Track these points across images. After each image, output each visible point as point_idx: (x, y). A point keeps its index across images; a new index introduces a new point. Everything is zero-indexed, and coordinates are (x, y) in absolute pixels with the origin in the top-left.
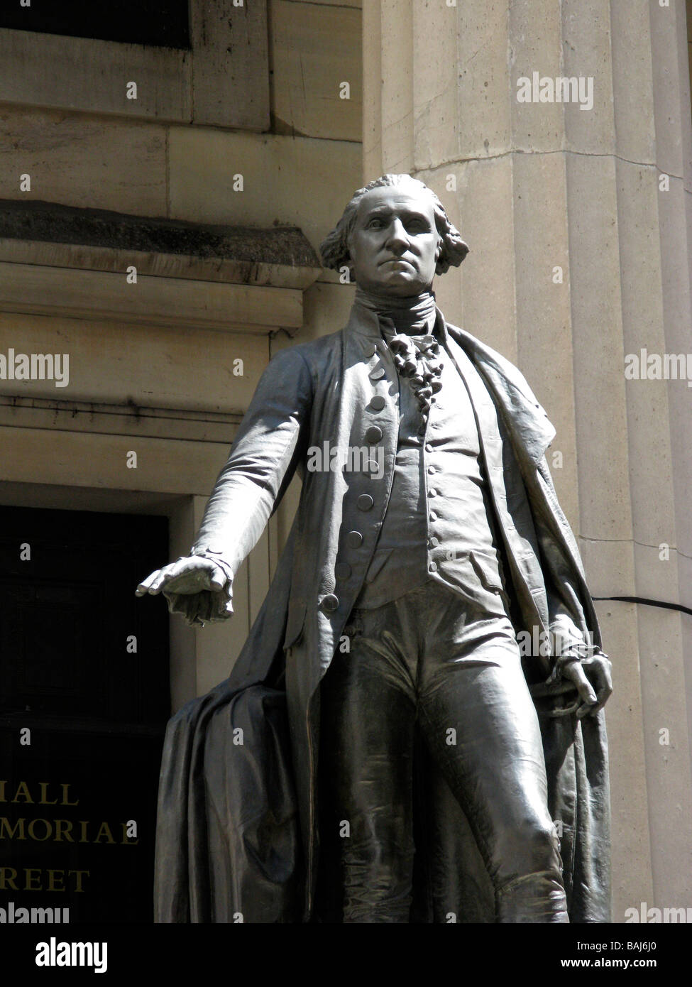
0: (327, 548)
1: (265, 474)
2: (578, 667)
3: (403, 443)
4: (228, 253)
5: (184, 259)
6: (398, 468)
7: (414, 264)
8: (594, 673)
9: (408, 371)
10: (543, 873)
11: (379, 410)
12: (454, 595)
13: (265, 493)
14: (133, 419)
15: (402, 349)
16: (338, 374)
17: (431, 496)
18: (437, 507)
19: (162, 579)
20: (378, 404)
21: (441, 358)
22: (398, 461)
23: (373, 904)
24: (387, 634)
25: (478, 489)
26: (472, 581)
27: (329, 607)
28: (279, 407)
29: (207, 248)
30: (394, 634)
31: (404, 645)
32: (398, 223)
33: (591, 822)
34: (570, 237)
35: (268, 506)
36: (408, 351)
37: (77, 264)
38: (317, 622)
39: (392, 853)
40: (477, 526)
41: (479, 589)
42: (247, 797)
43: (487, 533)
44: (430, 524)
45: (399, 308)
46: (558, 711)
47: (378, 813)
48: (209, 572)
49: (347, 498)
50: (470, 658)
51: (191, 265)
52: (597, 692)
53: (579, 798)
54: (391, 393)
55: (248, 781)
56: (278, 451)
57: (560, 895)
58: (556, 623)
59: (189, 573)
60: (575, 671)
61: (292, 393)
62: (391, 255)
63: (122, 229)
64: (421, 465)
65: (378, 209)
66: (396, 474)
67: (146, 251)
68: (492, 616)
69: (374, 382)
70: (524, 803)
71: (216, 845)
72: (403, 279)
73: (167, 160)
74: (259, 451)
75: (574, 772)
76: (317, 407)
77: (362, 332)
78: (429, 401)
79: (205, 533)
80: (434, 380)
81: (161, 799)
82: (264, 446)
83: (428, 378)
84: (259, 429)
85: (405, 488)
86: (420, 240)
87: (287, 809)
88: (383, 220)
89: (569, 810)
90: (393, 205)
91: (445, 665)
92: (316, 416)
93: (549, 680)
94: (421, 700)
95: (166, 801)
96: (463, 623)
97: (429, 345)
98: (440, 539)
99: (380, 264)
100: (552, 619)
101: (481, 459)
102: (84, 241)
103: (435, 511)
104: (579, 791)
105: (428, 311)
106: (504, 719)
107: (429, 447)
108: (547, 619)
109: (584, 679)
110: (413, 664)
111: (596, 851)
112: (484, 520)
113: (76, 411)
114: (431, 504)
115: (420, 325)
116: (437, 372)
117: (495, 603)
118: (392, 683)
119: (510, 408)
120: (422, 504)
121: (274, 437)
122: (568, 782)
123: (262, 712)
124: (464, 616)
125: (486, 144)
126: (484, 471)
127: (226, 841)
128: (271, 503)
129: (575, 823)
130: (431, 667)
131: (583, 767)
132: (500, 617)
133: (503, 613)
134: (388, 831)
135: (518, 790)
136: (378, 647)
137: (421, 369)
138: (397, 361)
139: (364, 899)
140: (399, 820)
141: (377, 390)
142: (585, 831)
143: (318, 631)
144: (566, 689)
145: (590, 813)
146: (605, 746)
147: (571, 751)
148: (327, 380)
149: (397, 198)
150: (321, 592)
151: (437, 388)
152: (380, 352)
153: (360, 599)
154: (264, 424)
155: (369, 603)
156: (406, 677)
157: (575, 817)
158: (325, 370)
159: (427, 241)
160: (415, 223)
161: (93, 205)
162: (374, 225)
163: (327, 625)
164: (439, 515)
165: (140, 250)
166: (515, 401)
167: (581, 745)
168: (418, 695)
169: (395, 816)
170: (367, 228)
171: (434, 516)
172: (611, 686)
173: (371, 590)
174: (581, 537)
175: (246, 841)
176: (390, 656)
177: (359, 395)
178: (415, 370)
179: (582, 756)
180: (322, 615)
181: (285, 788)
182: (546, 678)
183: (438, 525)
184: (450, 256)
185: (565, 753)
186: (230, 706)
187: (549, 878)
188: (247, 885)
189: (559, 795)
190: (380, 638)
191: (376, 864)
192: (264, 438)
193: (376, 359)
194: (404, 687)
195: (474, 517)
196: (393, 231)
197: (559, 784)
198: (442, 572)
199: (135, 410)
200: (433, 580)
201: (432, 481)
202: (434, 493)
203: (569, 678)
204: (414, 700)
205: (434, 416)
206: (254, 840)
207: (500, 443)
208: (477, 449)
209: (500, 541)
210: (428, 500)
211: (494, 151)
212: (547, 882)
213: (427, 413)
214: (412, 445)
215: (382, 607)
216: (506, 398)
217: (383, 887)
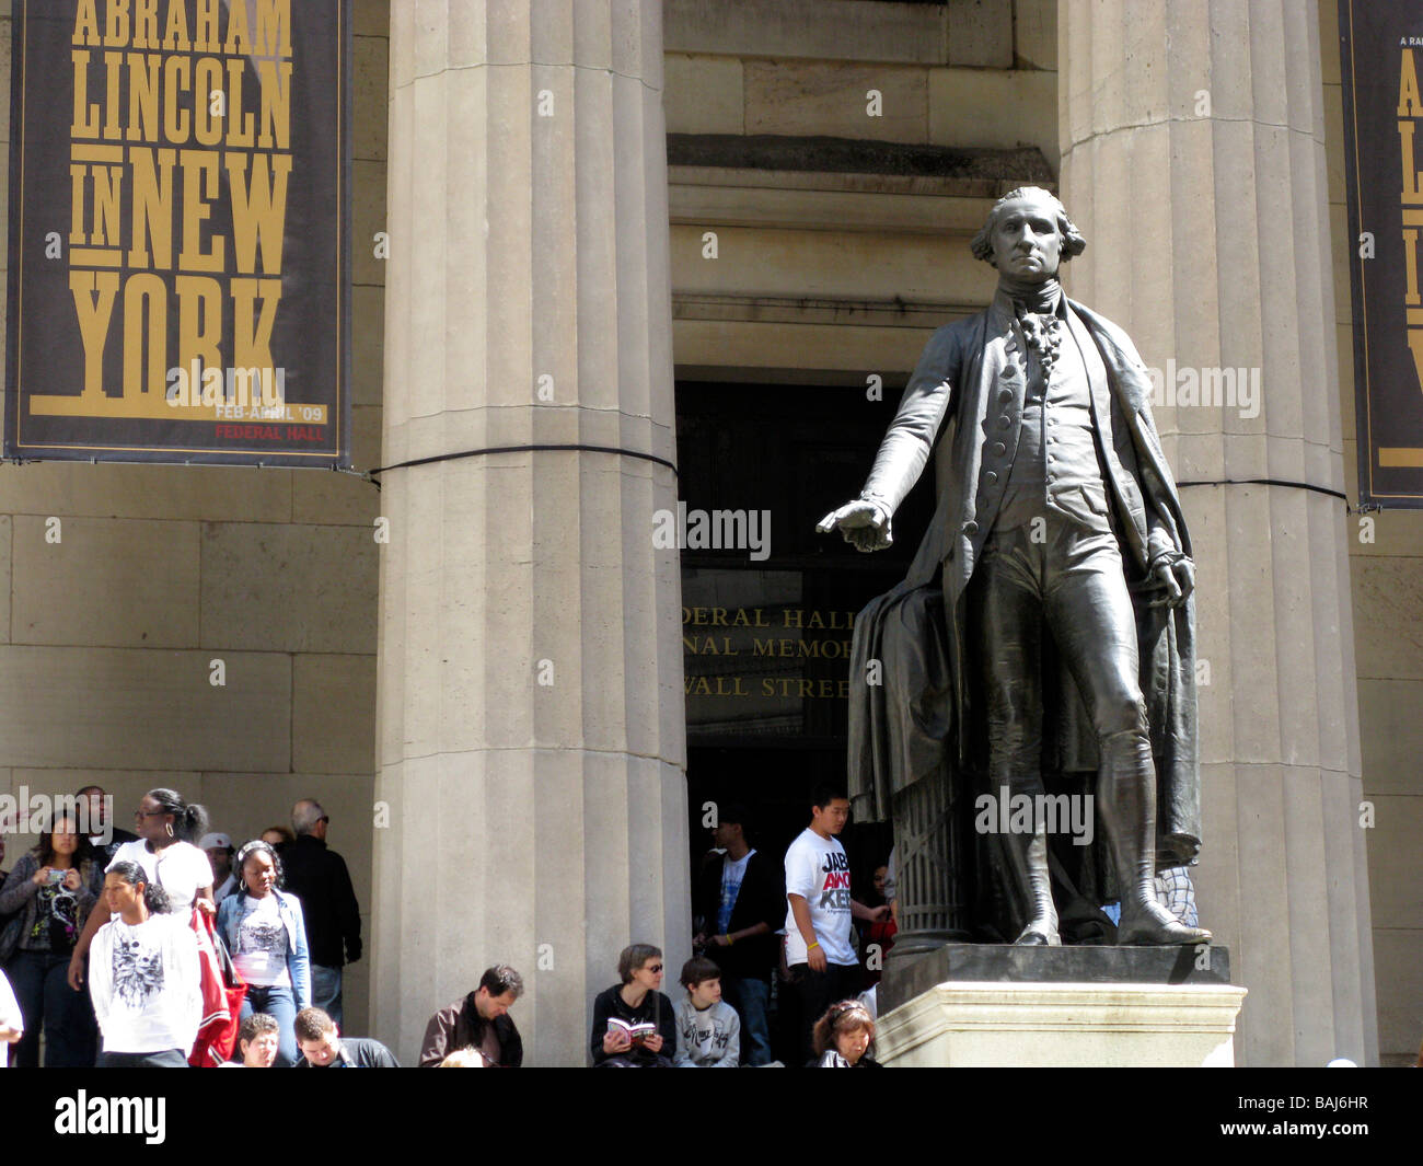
0: (969, 486)
1: (923, 429)
2: (1168, 569)
3: (1029, 402)
4: (977, 174)
5: (939, 180)
6: (1024, 422)
7: (1040, 259)
8: (1180, 574)
9: (1033, 344)
10: (1133, 731)
11: (1011, 376)
12: (1068, 520)
13: (922, 444)
14: (899, 314)
15: (1029, 326)
16: (981, 347)
17: (1049, 443)
18: (1055, 452)
19: (834, 521)
20: (1010, 372)
21: (1062, 332)
22: (1025, 416)
23: (1010, 754)
24: (1016, 550)
25: (1089, 434)
26: (1082, 508)
27: (970, 531)
28: (935, 374)
29: (958, 169)
30: (1023, 550)
31: (1030, 558)
32: (1027, 228)
33: (1180, 686)
34: (1215, 188)
35: (925, 453)
36: (1035, 327)
37: (851, 188)
38: (962, 543)
39: (1023, 714)
40: (1087, 464)
41: (1088, 514)
42: (913, 674)
43: (1096, 469)
44: (1048, 466)
45: (1029, 292)
46: (1155, 603)
47: (1013, 685)
48: (871, 512)
49: (985, 446)
50: (1081, 567)
51: (945, 184)
52: (1182, 588)
53: (1171, 669)
54: (1021, 362)
55: (913, 662)
56: (933, 410)
57: (1146, 746)
58: (1153, 535)
59: (854, 515)
60: (1165, 573)
61: (945, 363)
62: (1022, 253)
63: (889, 156)
64: (1042, 419)
65: (1012, 217)
66: (1023, 426)
67: (909, 175)
68: (1100, 533)
69: (1008, 353)
70: (1118, 679)
71: (891, 711)
72: (1032, 271)
73: (928, 97)
74: (919, 411)
75: (1167, 649)
76: (965, 373)
77: (1001, 312)
78: (1049, 368)
79: (872, 479)
80: (1053, 352)
81: (851, 675)
82: (923, 407)
83: (1048, 350)
84: (918, 393)
85: (1029, 437)
86: (1044, 240)
87: (944, 684)
88: (1016, 226)
89: (1162, 677)
90: (1023, 213)
91: (1061, 573)
92: (964, 381)
93: (1147, 580)
94: (1046, 599)
95: (855, 679)
96: (1075, 539)
97: (1051, 323)
98: (1056, 476)
99: (1013, 260)
100: (1150, 531)
101: (1092, 411)
102: (858, 169)
103: (1054, 456)
104: (1171, 663)
105: (1053, 292)
106: (1105, 614)
107: (1049, 404)
108: (1146, 532)
109: (1172, 579)
110: (1037, 572)
111: (1184, 708)
112: (1094, 459)
113: (852, 310)
114: (1049, 449)
115: (1046, 305)
116: (1056, 345)
117: (1102, 523)
118: (1021, 587)
119: (1117, 368)
120: (1042, 450)
121: (930, 399)
122: (1162, 657)
123: (924, 611)
124: (1076, 535)
125: (1149, 114)
126: (1094, 420)
127: (898, 708)
128: (928, 451)
129: (1167, 687)
130: (1051, 574)
131: (1174, 644)
132: (1106, 533)
133: (1108, 529)
134: (1020, 700)
135: (1114, 669)
136: (1010, 560)
137: (1044, 342)
138: (1025, 337)
139: (1003, 749)
140: (1029, 692)
141: (1010, 360)
142: (1175, 693)
143: (962, 550)
144: (1160, 585)
145: (1179, 679)
146: (1192, 628)
147: (1164, 633)
148: (972, 352)
149: (1027, 208)
150: (964, 520)
151: (1056, 357)
152: (1013, 328)
153: (995, 524)
154: (922, 389)
155: (1002, 527)
156: (1033, 581)
157: (1167, 683)
158: (971, 344)
159: (1051, 241)
160: (1041, 227)
161: (866, 137)
162: (1010, 228)
163: (969, 546)
164: (1055, 458)
165: (903, 175)
166: (1121, 362)
167: (1173, 628)
168: (1042, 595)
169: (1026, 687)
170: (1004, 231)
171: (1051, 458)
172: (1193, 584)
173: (1004, 517)
174: (1224, 433)
175: (912, 708)
176: (1018, 567)
177: (996, 364)
178: (1038, 344)
179: (1174, 636)
180: (966, 538)
181: (943, 667)
182: (1144, 578)
183: (1054, 466)
184: (1070, 249)
185: (1159, 634)
186: (900, 605)
187: (1137, 735)
188: (914, 742)
189: (1154, 666)
190: (1012, 554)
191: (1011, 724)
192: (922, 400)
193: (1011, 334)
194: (1031, 589)
195: (1085, 458)
196: (1023, 234)
197: (1155, 659)
198: (1058, 502)
199: (901, 306)
200: (1051, 509)
201: (1050, 431)
202: (1052, 440)
203: (1161, 578)
204: (1040, 598)
205: (1053, 379)
206: (918, 707)
207: (1108, 396)
208: (1088, 404)
209: (1106, 475)
210: (1047, 447)
211: (1155, 119)
212: (1134, 738)
213: (1048, 377)
214: (1036, 403)
215: (1013, 530)
216: (1114, 360)
217: (1017, 741)
